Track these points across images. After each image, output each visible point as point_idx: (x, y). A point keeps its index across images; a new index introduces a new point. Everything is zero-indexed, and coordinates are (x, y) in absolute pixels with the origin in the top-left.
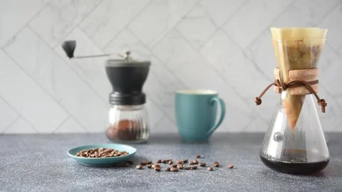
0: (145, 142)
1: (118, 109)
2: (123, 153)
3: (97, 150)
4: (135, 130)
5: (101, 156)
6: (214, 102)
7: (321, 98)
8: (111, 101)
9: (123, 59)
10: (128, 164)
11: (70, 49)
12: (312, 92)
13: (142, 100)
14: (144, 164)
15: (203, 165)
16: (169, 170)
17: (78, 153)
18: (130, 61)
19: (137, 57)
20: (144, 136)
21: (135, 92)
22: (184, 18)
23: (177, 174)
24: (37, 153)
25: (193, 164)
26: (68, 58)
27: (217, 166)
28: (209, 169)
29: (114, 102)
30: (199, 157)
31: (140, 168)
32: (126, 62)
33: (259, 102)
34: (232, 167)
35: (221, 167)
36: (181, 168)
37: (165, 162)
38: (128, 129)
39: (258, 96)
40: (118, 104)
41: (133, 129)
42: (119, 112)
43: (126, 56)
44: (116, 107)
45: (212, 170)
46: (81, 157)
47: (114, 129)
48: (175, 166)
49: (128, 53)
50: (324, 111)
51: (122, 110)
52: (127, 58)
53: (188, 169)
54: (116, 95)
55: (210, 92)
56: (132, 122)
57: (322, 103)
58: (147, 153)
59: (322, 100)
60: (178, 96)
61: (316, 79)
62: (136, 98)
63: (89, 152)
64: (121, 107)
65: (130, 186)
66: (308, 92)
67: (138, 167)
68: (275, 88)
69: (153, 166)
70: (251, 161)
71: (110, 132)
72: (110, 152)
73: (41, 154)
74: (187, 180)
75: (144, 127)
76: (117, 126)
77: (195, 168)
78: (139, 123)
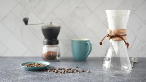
0: (58, 61)
1: (47, 47)
2: (44, 65)
3: (34, 64)
4: (53, 55)
5: (34, 66)
6: (87, 44)
7: (127, 42)
8: (44, 43)
9: (49, 25)
10: (45, 70)
11: (26, 21)
12: (123, 39)
13: (57, 43)
14: (52, 70)
15: (77, 71)
16: (61, 73)
17: (26, 65)
18: (52, 26)
19: (55, 24)
20: (58, 58)
21: (54, 39)
22: (77, 8)
23: (64, 74)
24: (10, 65)
25: (73, 70)
26: (25, 25)
27: (83, 71)
28: (79, 72)
29: (45, 44)
30: (77, 67)
31: (50, 72)
32: (50, 27)
33: (101, 44)
34: (89, 72)
35: (85, 71)
36: (67, 72)
37: (61, 69)
38: (50, 55)
39: (100, 41)
40: (47, 45)
41: (52, 55)
42: (47, 48)
43: (50, 24)
44: (46, 46)
45: (80, 73)
46: (26, 67)
47: (45, 55)
48: (65, 71)
49: (51, 23)
50: (128, 48)
51: (48, 47)
52: (50, 25)
53: (70, 72)
54: (46, 40)
55: (86, 39)
56: (52, 52)
57: (127, 44)
58: (56, 65)
59: (127, 43)
60: (72, 41)
61: (125, 34)
62: (54, 42)
63: (30, 64)
64: (48, 46)
65: (42, 79)
66: (121, 39)
67: (49, 71)
68: (108, 38)
69: (55, 71)
70: (99, 69)
71: (44, 56)
72: (39, 64)
73: (12, 65)
74: (67, 77)
75: (58, 54)
76: (46, 54)
77: (73, 72)
78: (55, 53)
